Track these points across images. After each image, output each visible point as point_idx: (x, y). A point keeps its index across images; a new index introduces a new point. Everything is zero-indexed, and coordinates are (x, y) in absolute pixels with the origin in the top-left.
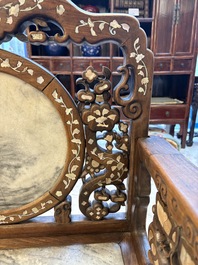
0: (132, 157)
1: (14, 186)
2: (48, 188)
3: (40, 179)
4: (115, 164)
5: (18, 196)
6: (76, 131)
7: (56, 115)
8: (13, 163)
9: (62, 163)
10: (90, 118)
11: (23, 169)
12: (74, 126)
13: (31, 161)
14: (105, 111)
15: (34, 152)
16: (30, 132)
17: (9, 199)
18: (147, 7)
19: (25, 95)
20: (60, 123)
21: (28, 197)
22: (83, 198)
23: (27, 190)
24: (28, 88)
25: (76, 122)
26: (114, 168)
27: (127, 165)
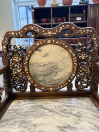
0: (92, 69)
1: (55, 78)
2: (66, 79)
3: (63, 76)
4: (87, 71)
5: (56, 82)
6: (76, 61)
7: (70, 56)
8: (56, 71)
9: (70, 71)
10: (80, 57)
11: (59, 73)
12: (75, 59)
13: (61, 70)
14: (85, 55)
15: (62, 68)
16: (62, 61)
17: (54, 83)
18: (84, 16)
19: (61, 51)
20: (71, 59)
21: (59, 82)
22: (76, 83)
23: (59, 80)
24: (62, 49)
25: (76, 58)
26: (87, 73)
27: (91, 72)
